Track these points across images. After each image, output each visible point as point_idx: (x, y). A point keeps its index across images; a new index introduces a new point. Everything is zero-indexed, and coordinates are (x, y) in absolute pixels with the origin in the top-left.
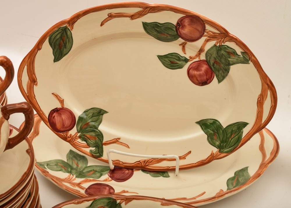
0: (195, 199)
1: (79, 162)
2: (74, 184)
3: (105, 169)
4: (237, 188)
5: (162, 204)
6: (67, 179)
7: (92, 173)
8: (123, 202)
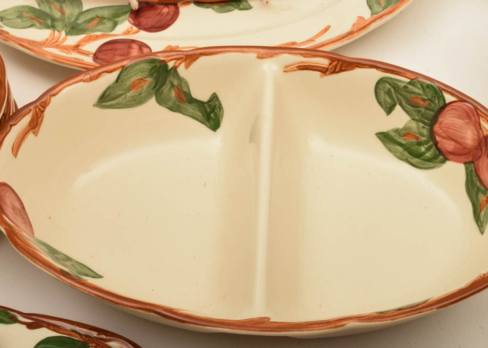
0: (313, 40)
1: (64, 6)
2: (66, 49)
3: (120, 11)
4: (391, 9)
5: (259, 55)
6: (49, 40)
7: (95, 22)
8: (180, 64)
